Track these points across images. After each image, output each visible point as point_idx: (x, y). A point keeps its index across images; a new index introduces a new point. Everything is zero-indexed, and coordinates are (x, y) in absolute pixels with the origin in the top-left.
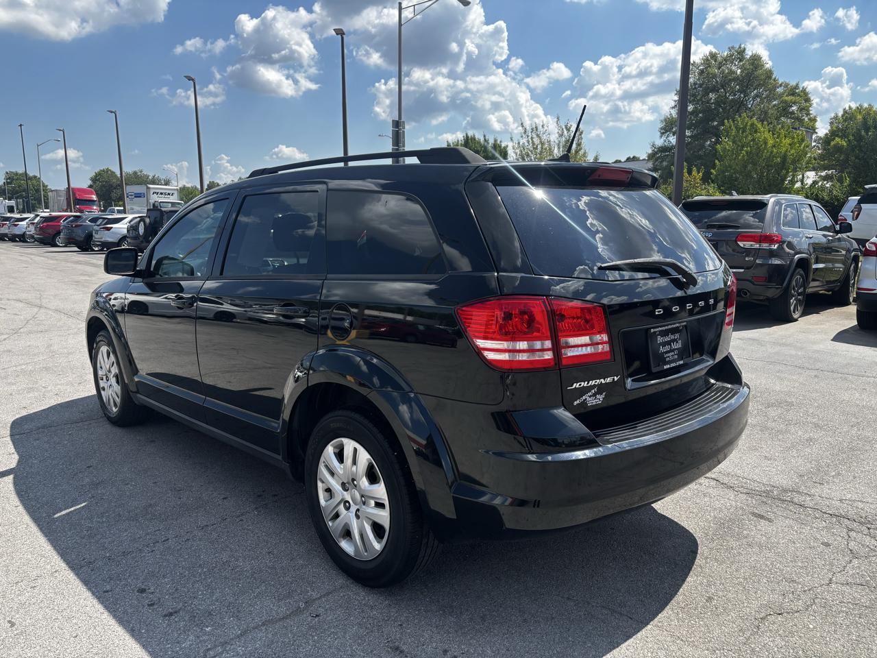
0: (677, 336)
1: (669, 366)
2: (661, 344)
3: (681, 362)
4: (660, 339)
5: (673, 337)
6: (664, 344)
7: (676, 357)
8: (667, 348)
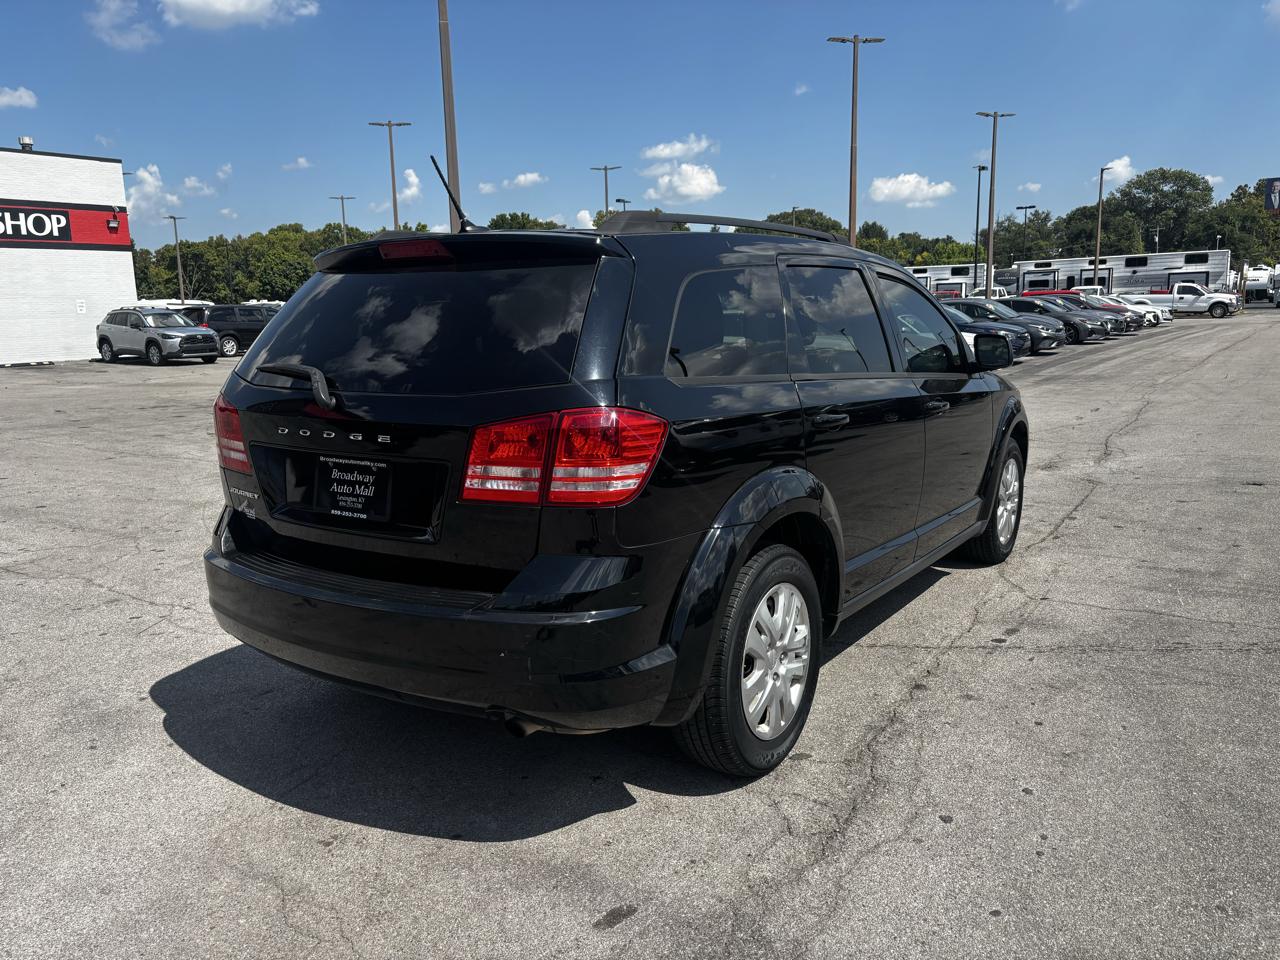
0: (369, 479)
1: (339, 513)
2: (335, 480)
3: (364, 516)
4: (335, 474)
5: (360, 478)
6: (341, 482)
7: (360, 506)
8: (346, 489)
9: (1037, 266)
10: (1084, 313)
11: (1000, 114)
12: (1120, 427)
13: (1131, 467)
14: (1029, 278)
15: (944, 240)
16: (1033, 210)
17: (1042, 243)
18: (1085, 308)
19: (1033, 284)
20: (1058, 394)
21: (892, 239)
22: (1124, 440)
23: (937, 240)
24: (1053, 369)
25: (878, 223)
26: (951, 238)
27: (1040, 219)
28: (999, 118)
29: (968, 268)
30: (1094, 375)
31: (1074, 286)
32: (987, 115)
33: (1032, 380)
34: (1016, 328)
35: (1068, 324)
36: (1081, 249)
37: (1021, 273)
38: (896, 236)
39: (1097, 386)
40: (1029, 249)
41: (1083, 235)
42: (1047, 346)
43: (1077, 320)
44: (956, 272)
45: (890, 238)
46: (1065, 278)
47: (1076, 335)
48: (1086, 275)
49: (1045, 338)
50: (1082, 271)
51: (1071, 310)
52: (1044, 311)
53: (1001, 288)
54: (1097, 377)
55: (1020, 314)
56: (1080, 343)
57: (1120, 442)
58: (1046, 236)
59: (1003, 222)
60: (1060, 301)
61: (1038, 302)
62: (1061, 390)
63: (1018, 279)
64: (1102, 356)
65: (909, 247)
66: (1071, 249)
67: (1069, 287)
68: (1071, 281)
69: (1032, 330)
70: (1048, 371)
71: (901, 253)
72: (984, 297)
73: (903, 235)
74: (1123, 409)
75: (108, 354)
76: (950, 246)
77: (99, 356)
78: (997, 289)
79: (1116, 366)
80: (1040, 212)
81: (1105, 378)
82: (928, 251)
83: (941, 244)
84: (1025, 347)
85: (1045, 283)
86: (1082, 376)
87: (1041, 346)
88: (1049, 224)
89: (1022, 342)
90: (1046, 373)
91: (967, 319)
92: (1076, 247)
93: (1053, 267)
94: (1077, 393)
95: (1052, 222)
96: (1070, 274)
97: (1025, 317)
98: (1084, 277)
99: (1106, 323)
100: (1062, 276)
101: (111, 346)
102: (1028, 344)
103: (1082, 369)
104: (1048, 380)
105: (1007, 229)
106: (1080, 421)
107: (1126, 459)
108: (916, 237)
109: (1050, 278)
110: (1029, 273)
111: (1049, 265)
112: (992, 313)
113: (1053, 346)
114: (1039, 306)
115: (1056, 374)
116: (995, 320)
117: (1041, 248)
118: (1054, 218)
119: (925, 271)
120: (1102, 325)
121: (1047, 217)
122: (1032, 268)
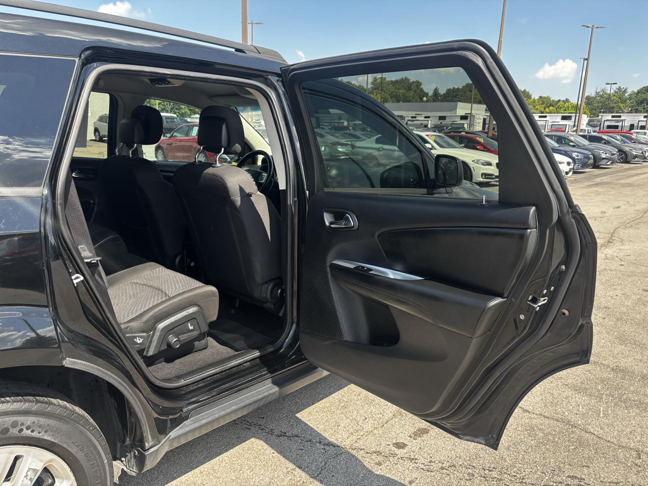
9: (613, 117)
10: (632, 145)
11: (595, 26)
12: (628, 221)
13: (621, 254)
14: (607, 123)
15: (563, 101)
16: (617, 86)
17: (621, 105)
18: (635, 142)
19: (609, 127)
20: (598, 194)
21: (534, 99)
22: (626, 232)
23: (559, 101)
24: (603, 178)
25: (527, 91)
26: (568, 100)
27: (621, 92)
28: (594, 29)
29: (571, 116)
30: (628, 183)
31: (633, 129)
32: (588, 27)
33: (587, 184)
34: (586, 152)
35: (621, 151)
36: (643, 110)
37: (603, 120)
38: (537, 98)
39: (628, 191)
40: (613, 108)
41: (645, 102)
42: (604, 163)
43: (627, 149)
44: (564, 118)
45: (533, 98)
46: (629, 125)
47: (625, 158)
48: (641, 124)
49: (604, 159)
50: (639, 121)
51: (625, 142)
52: (607, 142)
53: (589, 129)
54: (629, 185)
55: (592, 143)
56: (628, 162)
57: (623, 233)
58: (624, 101)
59: (599, 92)
60: (619, 137)
61: (605, 137)
62: (601, 192)
63: (601, 124)
64: (638, 171)
65: (543, 103)
66: (637, 109)
67: (630, 130)
68: (632, 127)
69: (596, 154)
70: (601, 178)
71: (538, 107)
72: (575, 133)
73: (541, 97)
74: (636, 208)
75: (98, 137)
76: (567, 104)
77: (94, 138)
78: (587, 129)
79: (644, 178)
80: (622, 88)
81: (635, 186)
82: (553, 106)
83: (561, 103)
84: (588, 163)
85: (617, 127)
86: (620, 184)
87: (600, 163)
88: (626, 95)
89: (587, 160)
90: (598, 180)
91: (556, 145)
92: (640, 108)
93: (622, 118)
94: (611, 195)
95: (628, 93)
96: (632, 123)
97: (595, 145)
98: (640, 125)
99: (645, 152)
100: (627, 124)
101: (99, 133)
102: (591, 161)
103: (622, 179)
104: (597, 185)
105: (602, 96)
106: (603, 215)
107: (622, 247)
108: (548, 98)
109: (620, 124)
110: (607, 120)
111: (620, 117)
112: (572, 142)
113: (608, 163)
114: (604, 140)
115: (605, 181)
116: (574, 146)
117: (620, 108)
118: (629, 92)
119: (545, 117)
120: (642, 153)
121: (625, 91)
122: (610, 118)
